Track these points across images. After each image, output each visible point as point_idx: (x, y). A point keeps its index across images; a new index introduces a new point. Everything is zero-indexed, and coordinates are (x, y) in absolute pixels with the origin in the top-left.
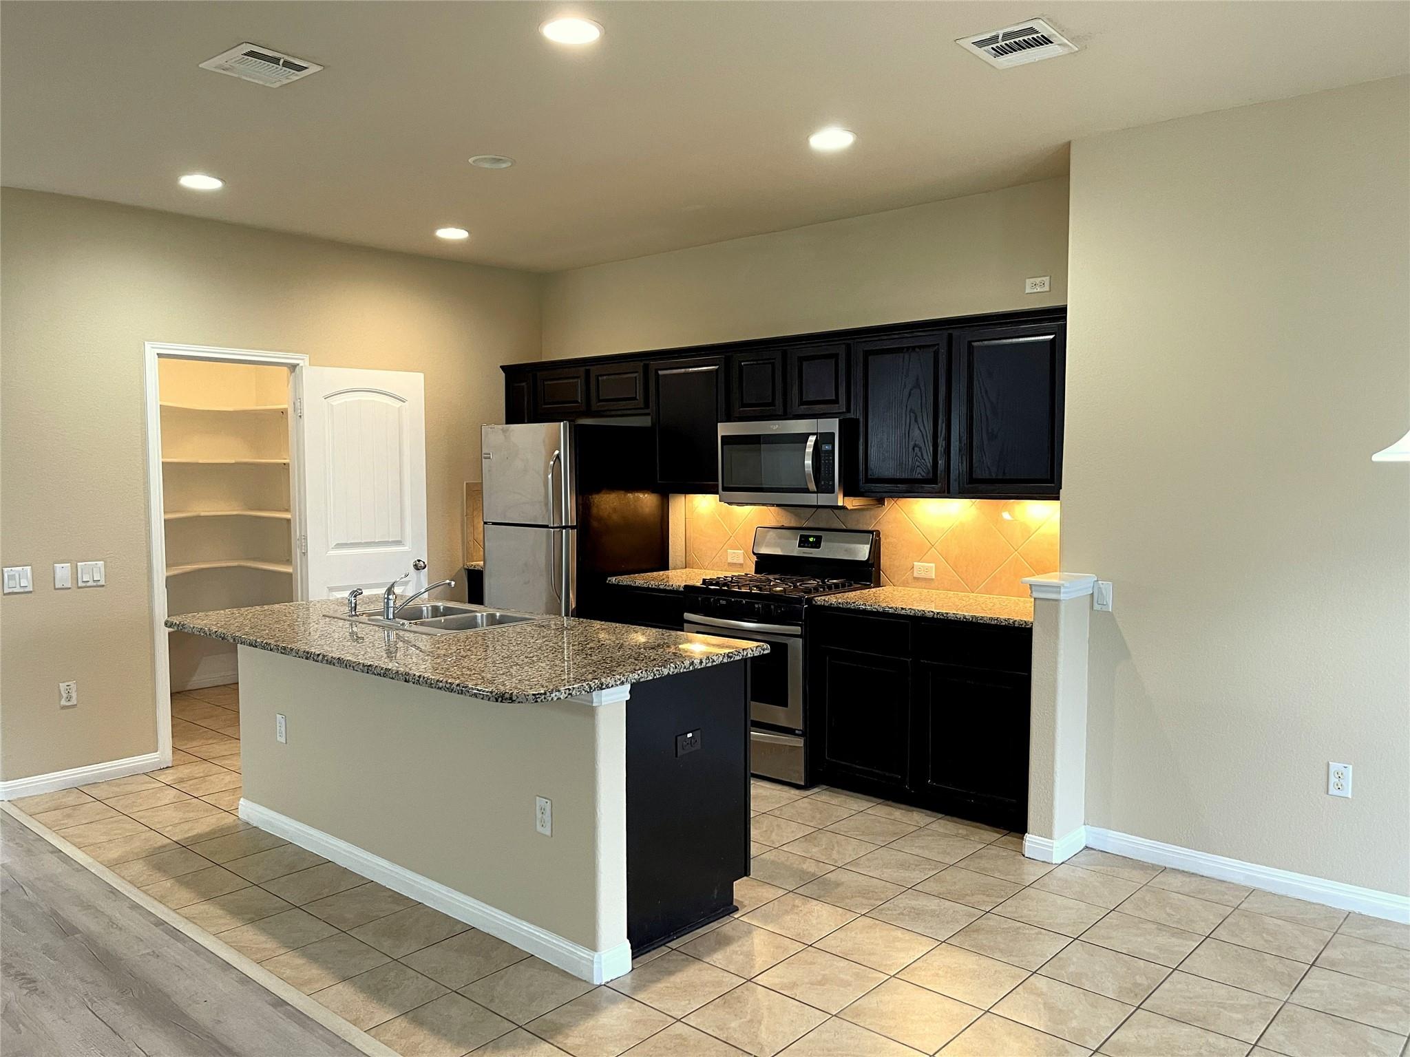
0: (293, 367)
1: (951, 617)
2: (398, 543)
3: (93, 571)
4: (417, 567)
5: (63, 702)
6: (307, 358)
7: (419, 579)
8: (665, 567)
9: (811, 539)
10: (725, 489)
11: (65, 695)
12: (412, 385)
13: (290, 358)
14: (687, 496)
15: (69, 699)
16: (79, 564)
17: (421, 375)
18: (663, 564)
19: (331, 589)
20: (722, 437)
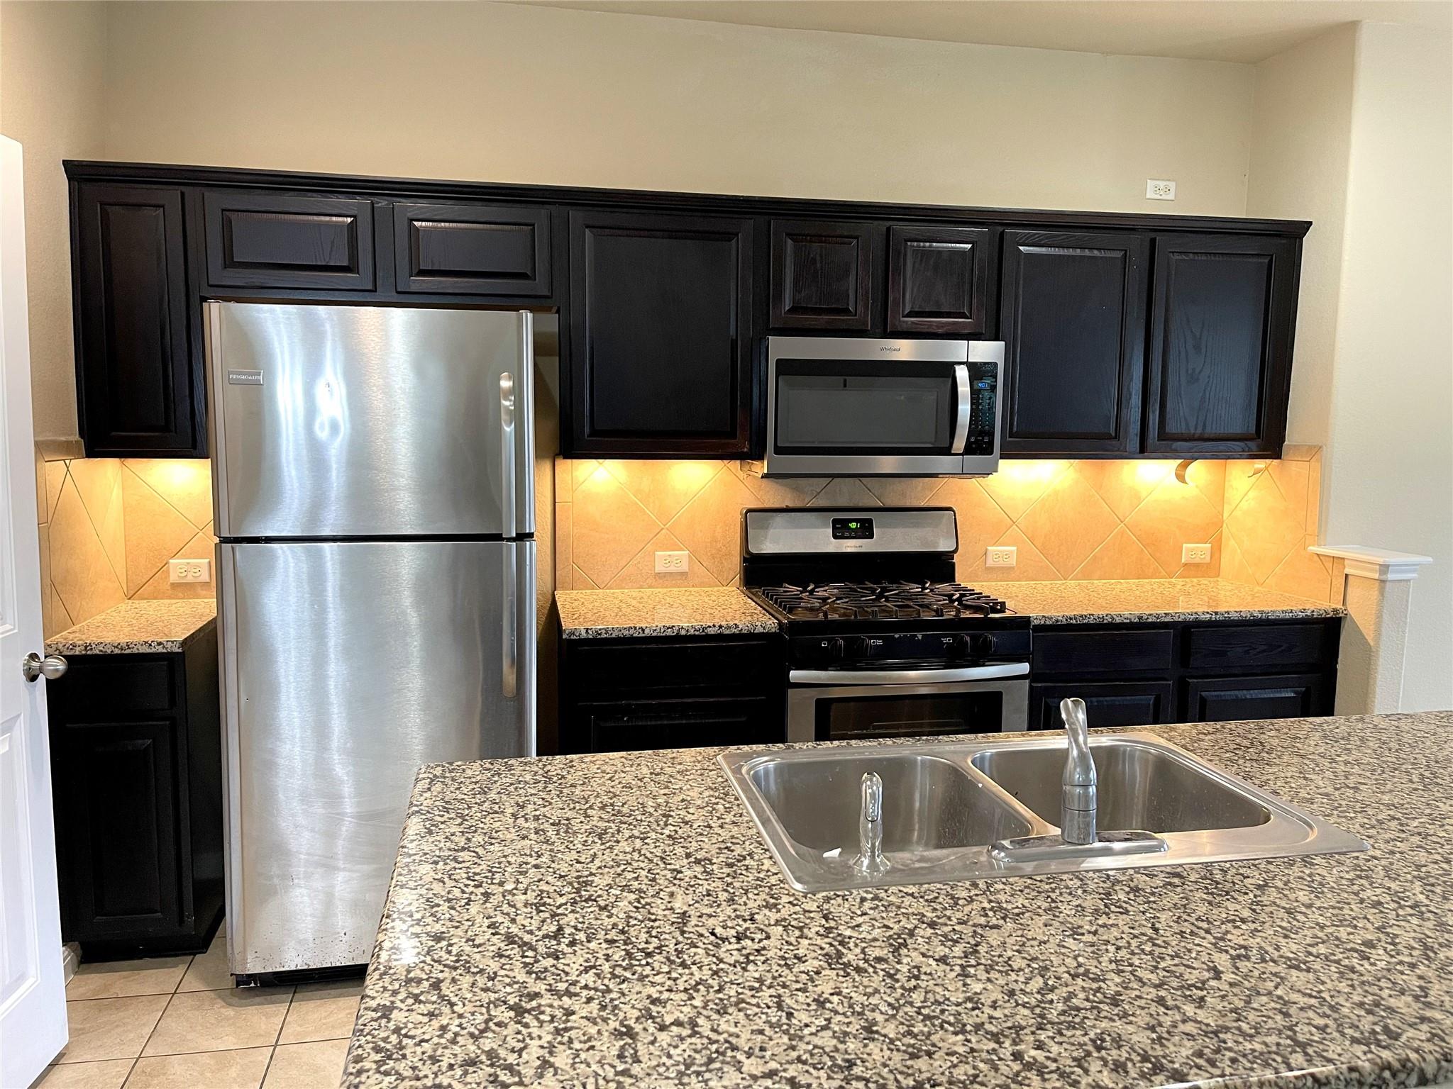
1: (1234, 616)
9: (853, 525)
10: (779, 451)
20: (779, 362)
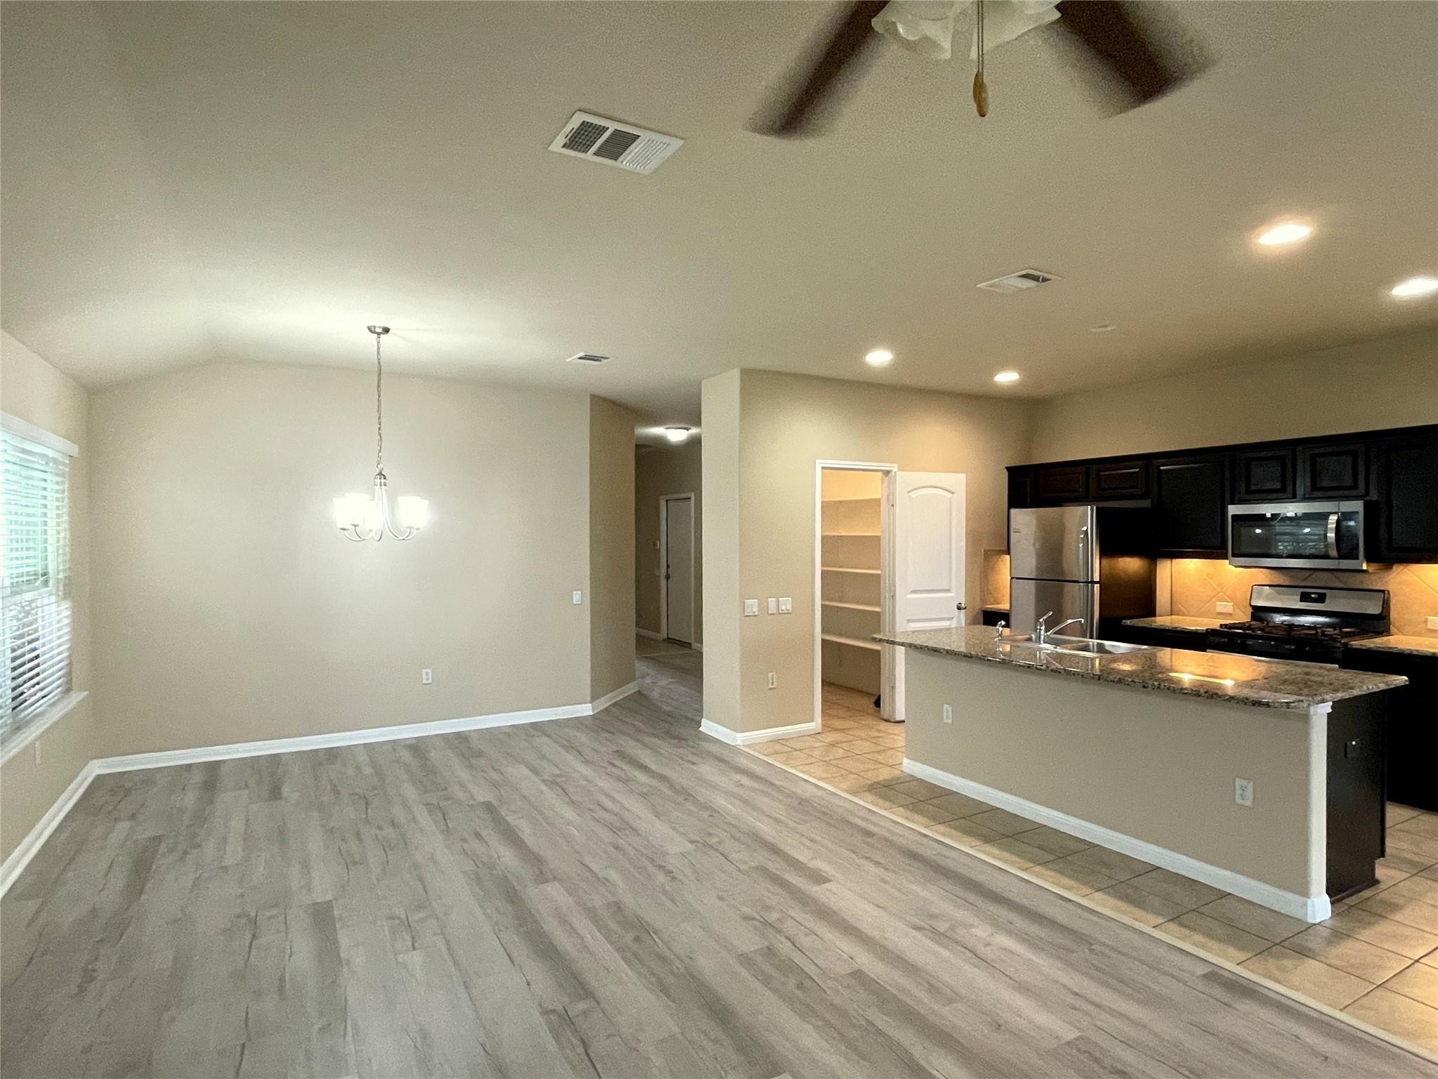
0: (887, 473)
2: (948, 591)
3: (786, 603)
4: (959, 608)
5: (770, 686)
6: (896, 465)
7: (959, 616)
8: (1154, 615)
9: (1313, 596)
10: (1234, 555)
11: (771, 681)
12: (958, 482)
13: (886, 467)
14: (1173, 560)
15: (773, 683)
16: (780, 599)
17: (964, 475)
18: (1152, 613)
19: (909, 621)
20: (1233, 516)
